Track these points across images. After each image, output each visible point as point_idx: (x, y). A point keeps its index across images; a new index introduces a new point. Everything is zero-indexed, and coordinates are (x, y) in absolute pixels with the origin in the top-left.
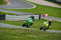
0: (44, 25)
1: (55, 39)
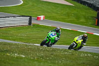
0: (74, 42)
1: (57, 61)
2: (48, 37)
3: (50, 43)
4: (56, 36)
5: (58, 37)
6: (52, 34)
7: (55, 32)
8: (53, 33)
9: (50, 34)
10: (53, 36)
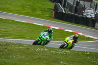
1: (11, 56)
2: (40, 38)
3: (42, 43)
4: (48, 37)
5: (50, 37)
6: (44, 35)
7: (47, 33)
8: (46, 33)
9: (42, 34)
10: (45, 36)
